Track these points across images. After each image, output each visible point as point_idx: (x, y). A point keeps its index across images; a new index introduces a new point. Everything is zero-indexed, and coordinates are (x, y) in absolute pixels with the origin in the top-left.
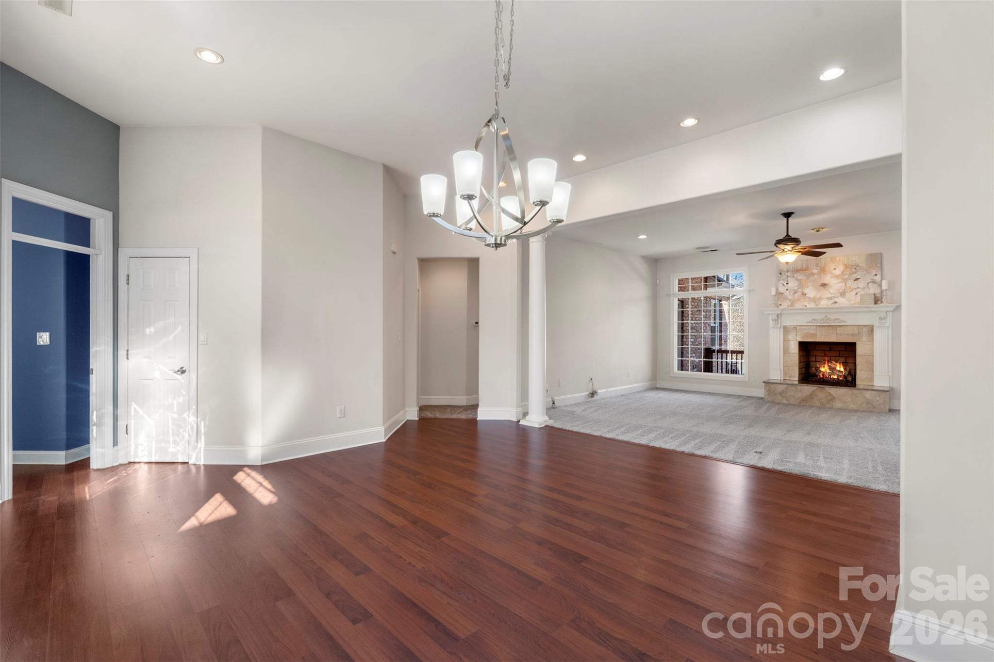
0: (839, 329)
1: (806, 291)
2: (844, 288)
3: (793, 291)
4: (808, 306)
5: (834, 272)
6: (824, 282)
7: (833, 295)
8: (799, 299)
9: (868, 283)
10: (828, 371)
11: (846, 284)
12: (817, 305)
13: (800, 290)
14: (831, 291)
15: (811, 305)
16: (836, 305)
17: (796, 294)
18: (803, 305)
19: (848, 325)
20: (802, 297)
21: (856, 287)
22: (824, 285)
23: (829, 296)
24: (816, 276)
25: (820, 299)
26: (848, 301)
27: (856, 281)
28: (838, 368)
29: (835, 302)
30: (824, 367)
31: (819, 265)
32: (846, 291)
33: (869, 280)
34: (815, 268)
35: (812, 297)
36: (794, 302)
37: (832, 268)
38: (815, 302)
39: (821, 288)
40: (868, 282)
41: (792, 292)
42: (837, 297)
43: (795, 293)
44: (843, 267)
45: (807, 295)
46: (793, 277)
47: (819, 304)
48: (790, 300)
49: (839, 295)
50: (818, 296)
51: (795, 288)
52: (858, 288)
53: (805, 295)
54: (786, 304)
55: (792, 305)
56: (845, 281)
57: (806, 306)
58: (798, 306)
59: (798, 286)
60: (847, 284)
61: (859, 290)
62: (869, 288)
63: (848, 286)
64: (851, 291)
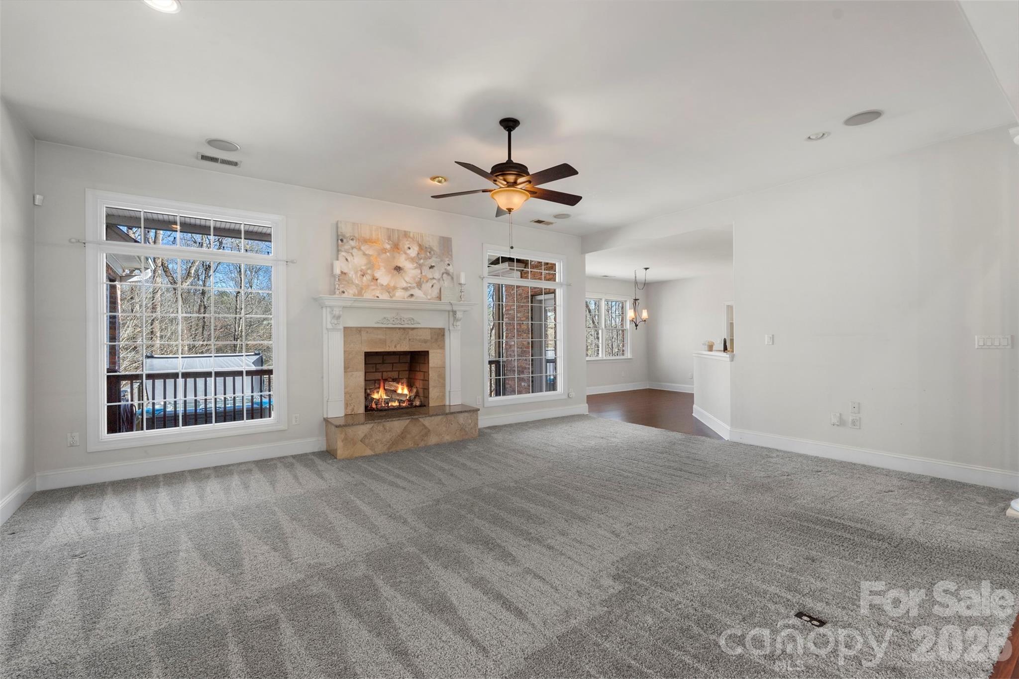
0: (411, 332)
1: (377, 275)
2: (419, 276)
3: (361, 271)
4: (381, 297)
5: (409, 252)
6: (399, 265)
7: (409, 285)
8: (368, 286)
9: (443, 274)
10: (385, 397)
11: (421, 271)
12: (391, 297)
13: (369, 272)
14: (407, 279)
15: (384, 296)
16: (412, 299)
17: (364, 278)
18: (374, 296)
19: (421, 328)
20: (372, 283)
21: (431, 277)
22: (398, 269)
23: (405, 285)
24: (388, 254)
25: (395, 288)
26: (424, 294)
27: (431, 270)
28: (400, 391)
29: (412, 295)
30: (378, 392)
31: (392, 239)
32: (422, 280)
33: (443, 271)
34: (387, 241)
35: (384, 284)
36: (362, 289)
37: (406, 246)
38: (389, 292)
39: (395, 272)
40: (442, 272)
41: (360, 273)
42: (414, 288)
43: (363, 276)
44: (418, 247)
45: (378, 281)
46: (360, 249)
47: (394, 295)
48: (357, 285)
49: (415, 285)
50: (392, 284)
51: (364, 268)
52: (434, 278)
53: (377, 280)
54: (351, 292)
55: (360, 293)
56: (420, 266)
57: (378, 297)
58: (368, 295)
59: (366, 265)
60: (423, 271)
61: (435, 281)
62: (443, 280)
63: (423, 274)
64: (427, 281)
